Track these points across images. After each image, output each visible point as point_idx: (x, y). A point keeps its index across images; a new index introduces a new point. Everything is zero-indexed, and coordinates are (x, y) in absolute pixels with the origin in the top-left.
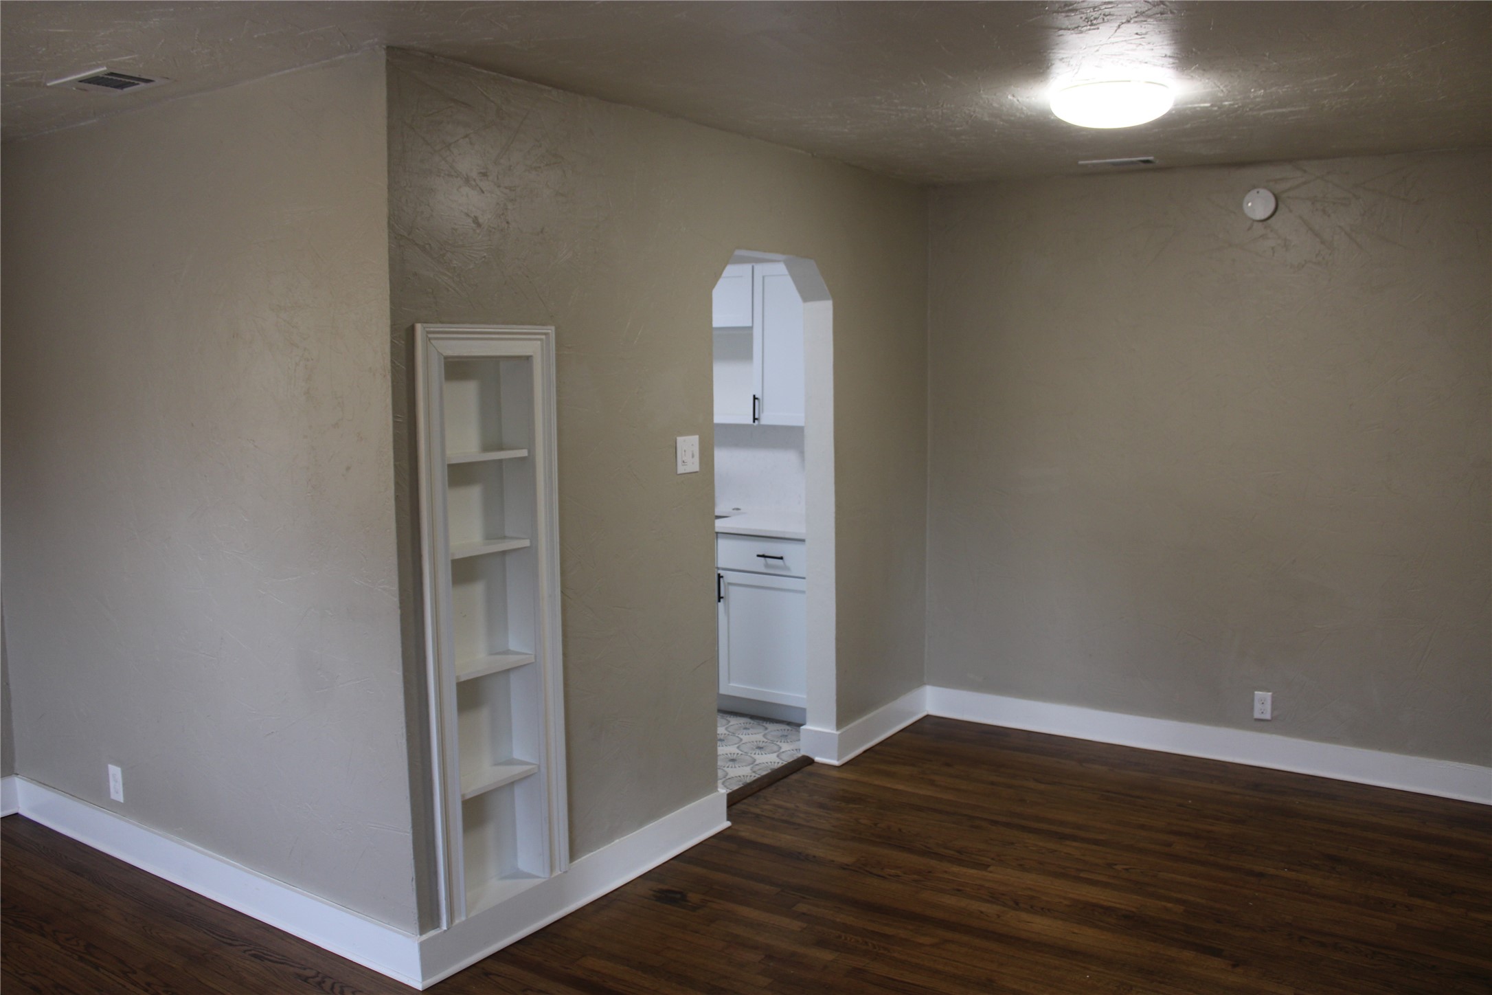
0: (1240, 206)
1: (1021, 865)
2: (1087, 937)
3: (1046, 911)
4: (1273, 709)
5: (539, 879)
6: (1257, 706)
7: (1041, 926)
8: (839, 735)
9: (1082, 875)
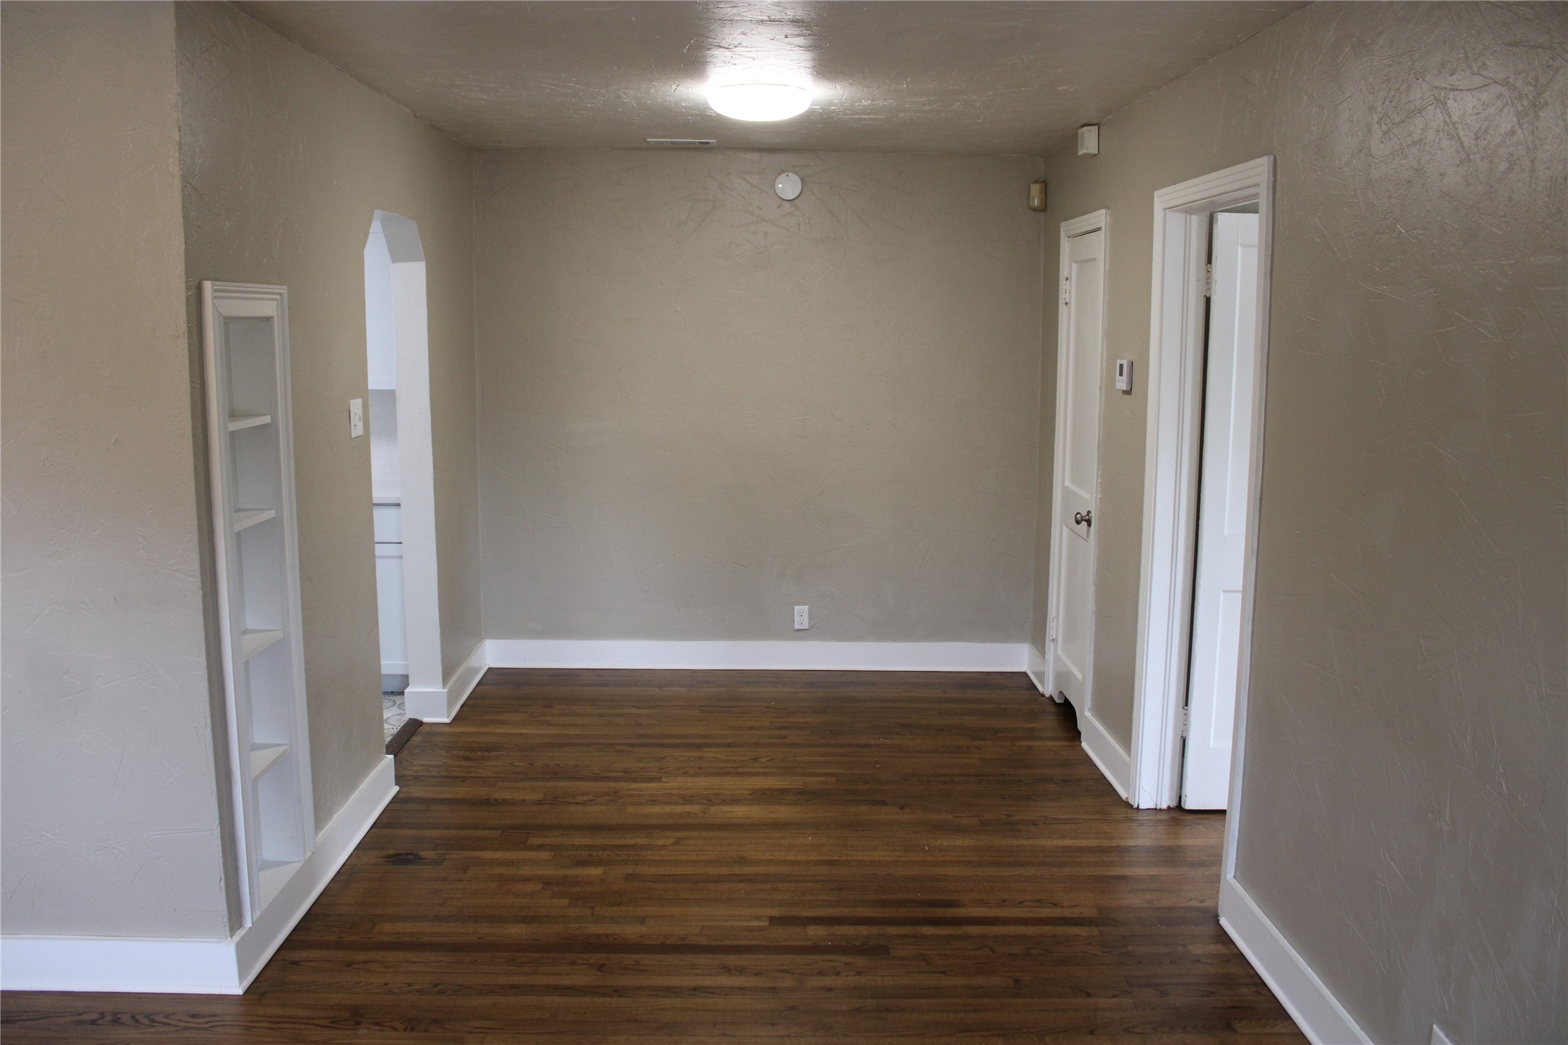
0: (773, 187)
1: (686, 773)
2: (783, 812)
3: (735, 801)
4: (810, 619)
5: (296, 864)
6: (797, 618)
7: (741, 812)
8: (448, 692)
9: (740, 770)
